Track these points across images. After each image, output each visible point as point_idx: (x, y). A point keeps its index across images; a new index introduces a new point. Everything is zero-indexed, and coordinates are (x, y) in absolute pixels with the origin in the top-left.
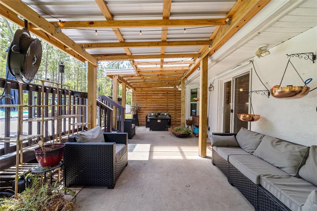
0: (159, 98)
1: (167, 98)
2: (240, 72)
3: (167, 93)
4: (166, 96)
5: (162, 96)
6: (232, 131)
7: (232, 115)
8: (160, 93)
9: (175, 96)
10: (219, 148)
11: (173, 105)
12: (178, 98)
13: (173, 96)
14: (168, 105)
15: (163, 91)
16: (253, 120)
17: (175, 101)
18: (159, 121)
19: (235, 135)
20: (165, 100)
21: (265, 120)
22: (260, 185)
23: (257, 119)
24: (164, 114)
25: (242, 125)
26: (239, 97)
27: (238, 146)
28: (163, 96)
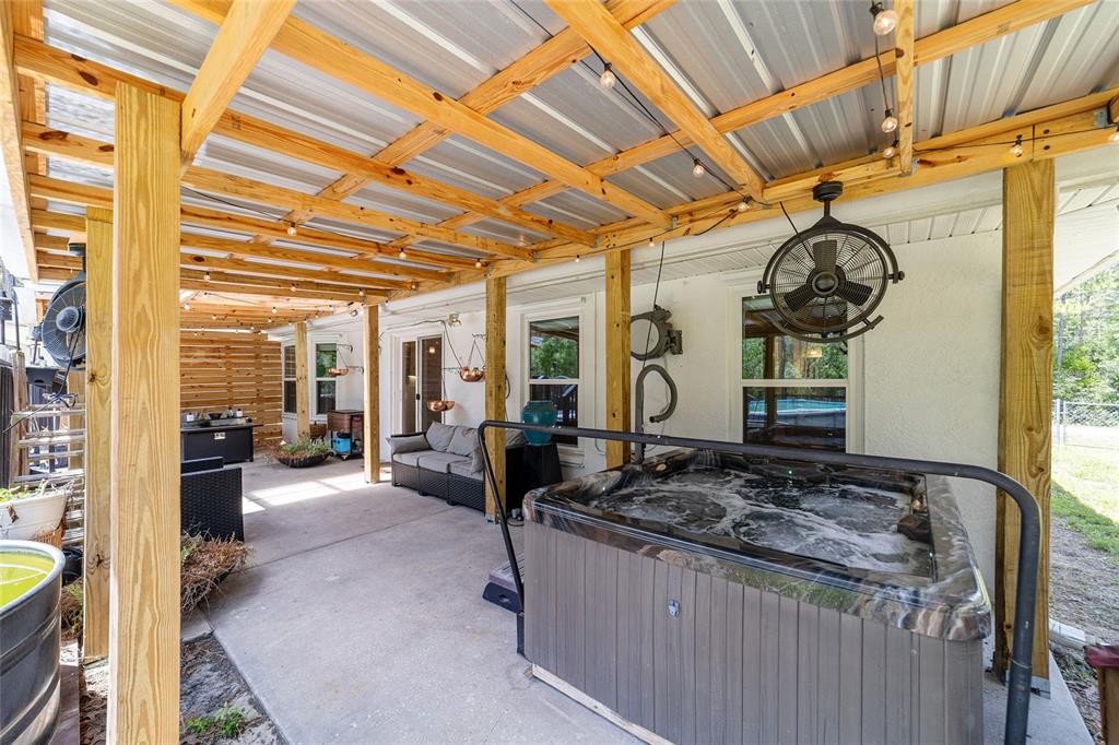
0: (195, 365)
1: (229, 366)
2: (430, 331)
3: (228, 348)
4: (224, 357)
5: (207, 357)
6: (419, 428)
7: (418, 404)
8: (201, 349)
9: (257, 357)
10: (403, 455)
11: (251, 386)
12: (267, 365)
13: (250, 357)
14: (231, 387)
15: (212, 341)
16: (446, 409)
17: (258, 372)
18: (220, 437)
19: (425, 434)
20: (217, 372)
21: (460, 407)
22: (450, 473)
23: (452, 407)
24: (235, 414)
25: (433, 417)
26: (428, 361)
27: (430, 448)
28: (213, 357)
